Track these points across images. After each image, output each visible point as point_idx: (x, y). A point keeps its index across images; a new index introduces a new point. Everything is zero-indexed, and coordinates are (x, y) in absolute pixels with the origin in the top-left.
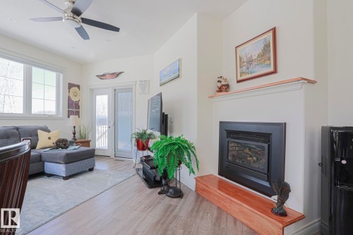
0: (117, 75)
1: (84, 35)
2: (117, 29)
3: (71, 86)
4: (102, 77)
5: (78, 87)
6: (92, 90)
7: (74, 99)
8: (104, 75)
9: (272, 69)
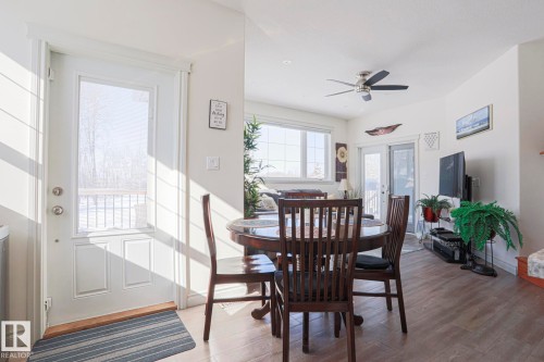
0: (392, 128)
1: (367, 98)
2: (406, 88)
3: (338, 146)
4: (372, 132)
5: (345, 146)
6: (360, 149)
8: (375, 130)
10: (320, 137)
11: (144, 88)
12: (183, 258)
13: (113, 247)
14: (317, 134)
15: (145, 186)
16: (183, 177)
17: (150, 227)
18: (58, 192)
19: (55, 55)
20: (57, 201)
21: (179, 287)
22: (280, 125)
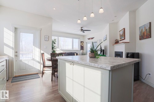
0: (92, 38)
1: (84, 32)
2: (90, 30)
3: (81, 42)
4: (89, 39)
5: (83, 42)
6: (86, 43)
7: (82, 45)
9: (124, 38)
10: (77, 40)
11: (32, 33)
12: (40, 64)
13: (26, 62)
14: (76, 39)
15: (32, 51)
16: (40, 50)
17: (33, 59)
18: (16, 52)
19: (16, 28)
20: (16, 54)
21: (39, 70)
22: (67, 37)
